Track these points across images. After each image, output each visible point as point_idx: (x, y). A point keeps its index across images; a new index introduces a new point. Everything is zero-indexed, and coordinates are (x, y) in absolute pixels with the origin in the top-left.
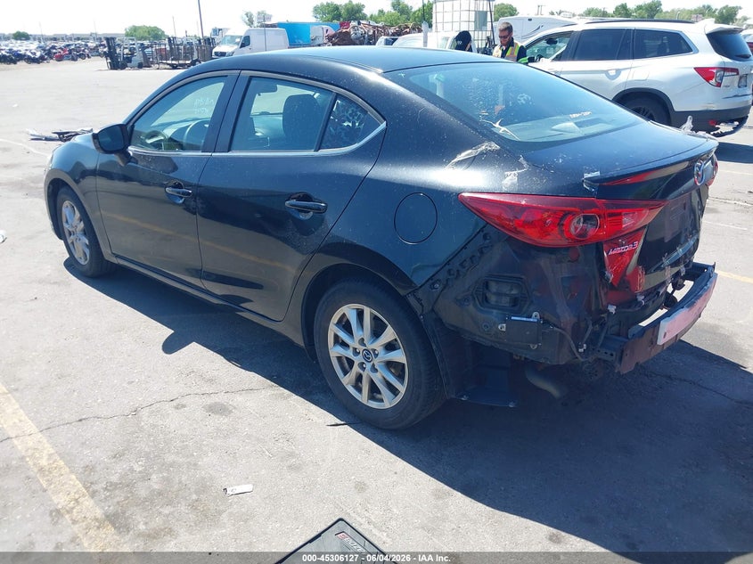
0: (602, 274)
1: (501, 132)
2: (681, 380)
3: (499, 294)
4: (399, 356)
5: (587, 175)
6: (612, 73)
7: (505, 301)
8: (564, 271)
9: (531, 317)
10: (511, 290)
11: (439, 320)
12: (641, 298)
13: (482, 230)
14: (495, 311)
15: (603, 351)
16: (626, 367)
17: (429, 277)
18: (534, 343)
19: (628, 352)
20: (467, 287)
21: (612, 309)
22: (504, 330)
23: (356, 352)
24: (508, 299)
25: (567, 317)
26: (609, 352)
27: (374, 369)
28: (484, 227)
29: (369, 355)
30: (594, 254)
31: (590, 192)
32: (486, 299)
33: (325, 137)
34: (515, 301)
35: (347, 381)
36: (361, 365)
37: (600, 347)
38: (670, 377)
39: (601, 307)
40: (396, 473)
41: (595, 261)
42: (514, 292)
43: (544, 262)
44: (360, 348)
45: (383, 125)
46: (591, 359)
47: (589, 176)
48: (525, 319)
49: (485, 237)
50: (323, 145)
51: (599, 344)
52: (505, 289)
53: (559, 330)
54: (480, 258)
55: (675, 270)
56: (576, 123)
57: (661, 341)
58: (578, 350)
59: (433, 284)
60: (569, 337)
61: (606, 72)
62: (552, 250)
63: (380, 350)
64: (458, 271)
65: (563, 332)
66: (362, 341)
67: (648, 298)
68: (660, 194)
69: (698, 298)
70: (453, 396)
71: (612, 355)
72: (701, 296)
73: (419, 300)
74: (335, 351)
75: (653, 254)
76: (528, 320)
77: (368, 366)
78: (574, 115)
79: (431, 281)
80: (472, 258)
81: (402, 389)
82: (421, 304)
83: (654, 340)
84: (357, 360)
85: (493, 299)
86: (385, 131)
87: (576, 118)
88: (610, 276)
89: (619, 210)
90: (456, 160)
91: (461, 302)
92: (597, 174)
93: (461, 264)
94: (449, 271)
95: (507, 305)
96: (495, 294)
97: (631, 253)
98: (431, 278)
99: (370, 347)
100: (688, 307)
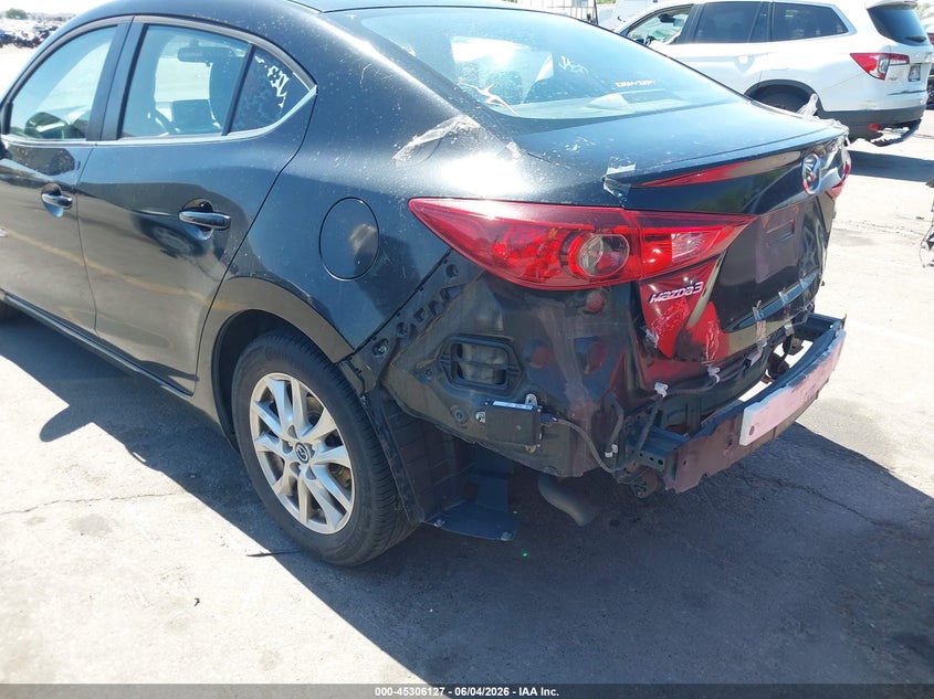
0: (641, 335)
1: (488, 101)
2: (793, 486)
3: (477, 364)
4: (341, 456)
5: (611, 171)
6: (744, 60)
7: (486, 376)
8: (579, 328)
9: (523, 403)
10: (494, 358)
11: (391, 402)
12: (713, 372)
13: (443, 260)
14: (472, 392)
15: (648, 455)
16: (684, 482)
17: (370, 334)
18: (528, 444)
19: (688, 458)
20: (428, 353)
21: (662, 389)
22: (483, 420)
23: (287, 447)
24: (490, 373)
25: (581, 402)
26: (657, 458)
27: (311, 474)
28: (447, 255)
29: (305, 451)
30: (627, 302)
31: (615, 197)
32: (460, 373)
33: (238, 113)
34: (502, 376)
35: (279, 487)
36: (296, 467)
37: (643, 449)
38: (779, 482)
39: (642, 386)
40: (331, 637)
41: (629, 314)
42: (499, 361)
43: (546, 314)
44: (292, 442)
45: (312, 92)
46: (632, 466)
47: (617, 171)
48: (513, 405)
49: (450, 271)
50: (235, 125)
51: (641, 444)
52: (485, 357)
53: (569, 424)
54: (444, 305)
55: (775, 326)
56: (623, 95)
57: (746, 439)
58: (602, 456)
59: (378, 346)
60: (585, 436)
61: (735, 59)
62: (560, 295)
63: (318, 446)
64: (412, 325)
65: (576, 427)
66: (292, 431)
67: (726, 372)
68: (755, 205)
69: (811, 372)
70: (422, 521)
71: (660, 462)
72: (815, 367)
73: (356, 370)
74: (261, 444)
75: (733, 303)
76: (519, 406)
77: (304, 469)
78: (624, 84)
79: (373, 342)
80: (433, 305)
81: (349, 506)
82: (361, 378)
83: (734, 437)
84: (289, 458)
85: (469, 371)
86: (315, 99)
87: (625, 88)
88: (654, 337)
89: (664, 229)
90: (411, 144)
91: (421, 374)
92: (631, 168)
93: (418, 315)
94: (400, 325)
95: (489, 381)
96: (471, 363)
97: (692, 300)
98: (372, 337)
99: (303, 440)
100: (791, 385)
